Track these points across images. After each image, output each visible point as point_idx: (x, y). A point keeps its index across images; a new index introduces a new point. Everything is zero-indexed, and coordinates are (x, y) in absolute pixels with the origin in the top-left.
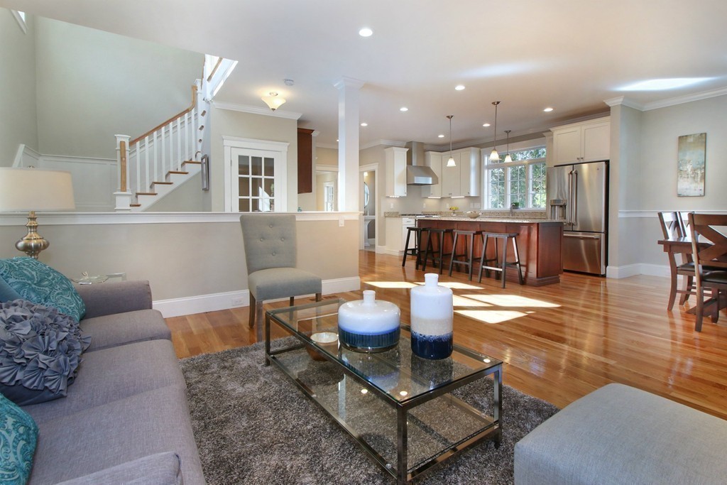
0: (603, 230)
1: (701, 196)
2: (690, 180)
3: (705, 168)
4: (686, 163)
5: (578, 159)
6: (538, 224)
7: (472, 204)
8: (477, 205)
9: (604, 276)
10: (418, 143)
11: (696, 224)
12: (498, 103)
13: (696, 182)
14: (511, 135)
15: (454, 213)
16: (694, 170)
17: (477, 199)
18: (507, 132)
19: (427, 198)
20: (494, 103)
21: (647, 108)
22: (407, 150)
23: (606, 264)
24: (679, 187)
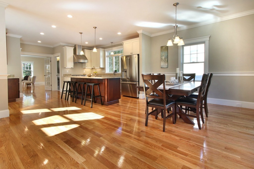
0: (137, 80)
1: (167, 68)
2: (164, 62)
3: (168, 58)
4: (163, 56)
5: (131, 53)
6: (107, 79)
7: (102, 71)
8: (104, 71)
9: (138, 98)
10: (78, 45)
11: (144, 79)
12: (96, 27)
13: (165, 63)
14: (113, 44)
15: (95, 74)
16: (165, 58)
17: (103, 69)
18: (111, 43)
19: (85, 68)
20: (94, 27)
21: (153, 36)
22: (74, 48)
23: (139, 94)
24: (161, 64)
